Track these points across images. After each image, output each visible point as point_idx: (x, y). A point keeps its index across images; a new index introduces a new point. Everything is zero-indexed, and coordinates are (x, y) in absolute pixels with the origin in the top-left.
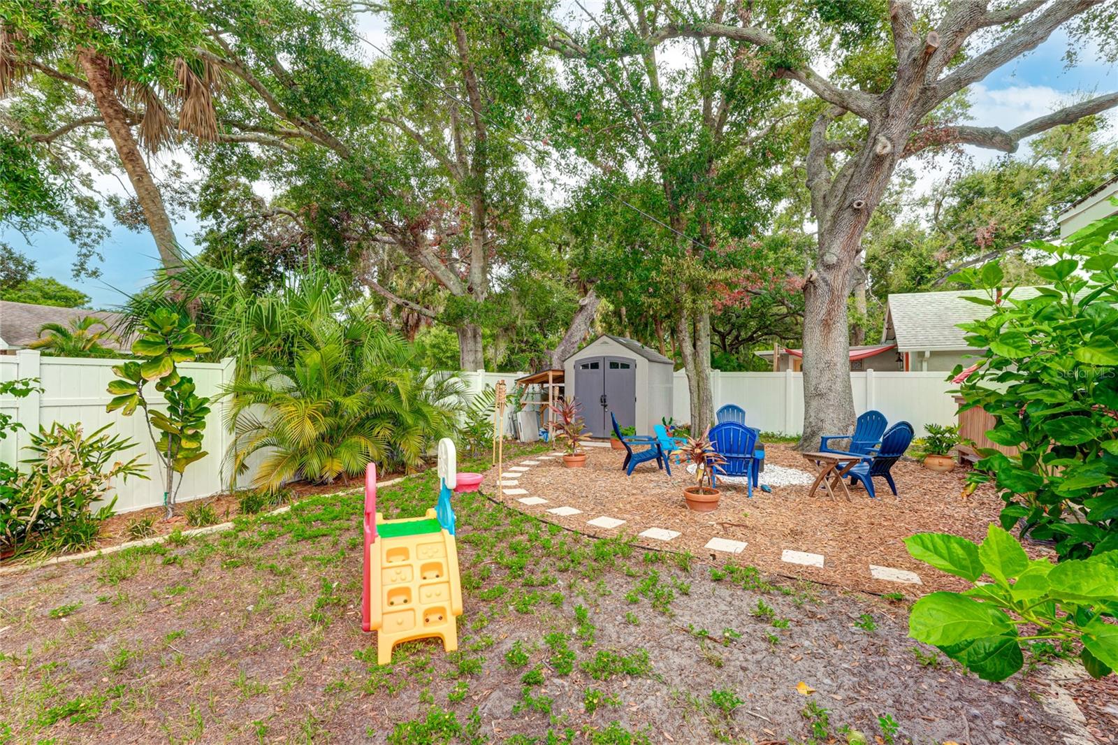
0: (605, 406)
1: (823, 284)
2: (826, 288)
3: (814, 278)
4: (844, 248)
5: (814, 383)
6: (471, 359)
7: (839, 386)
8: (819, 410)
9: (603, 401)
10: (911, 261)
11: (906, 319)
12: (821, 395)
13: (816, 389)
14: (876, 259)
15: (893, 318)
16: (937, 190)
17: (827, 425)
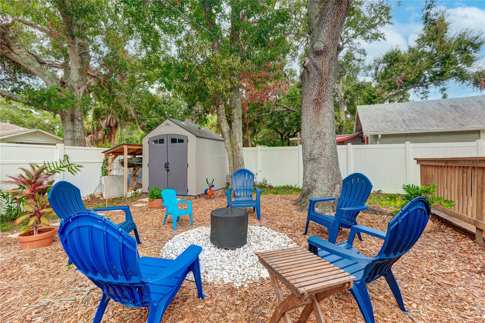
0: (168, 170)
1: (314, 69)
2: (316, 72)
3: (306, 63)
4: (329, 36)
5: (309, 150)
6: (69, 137)
7: (328, 152)
8: (313, 172)
9: (167, 166)
10: (366, 94)
11: (367, 118)
12: (314, 160)
13: (310, 154)
14: (349, 93)
15: (360, 117)
16: (376, 61)
17: (319, 185)
